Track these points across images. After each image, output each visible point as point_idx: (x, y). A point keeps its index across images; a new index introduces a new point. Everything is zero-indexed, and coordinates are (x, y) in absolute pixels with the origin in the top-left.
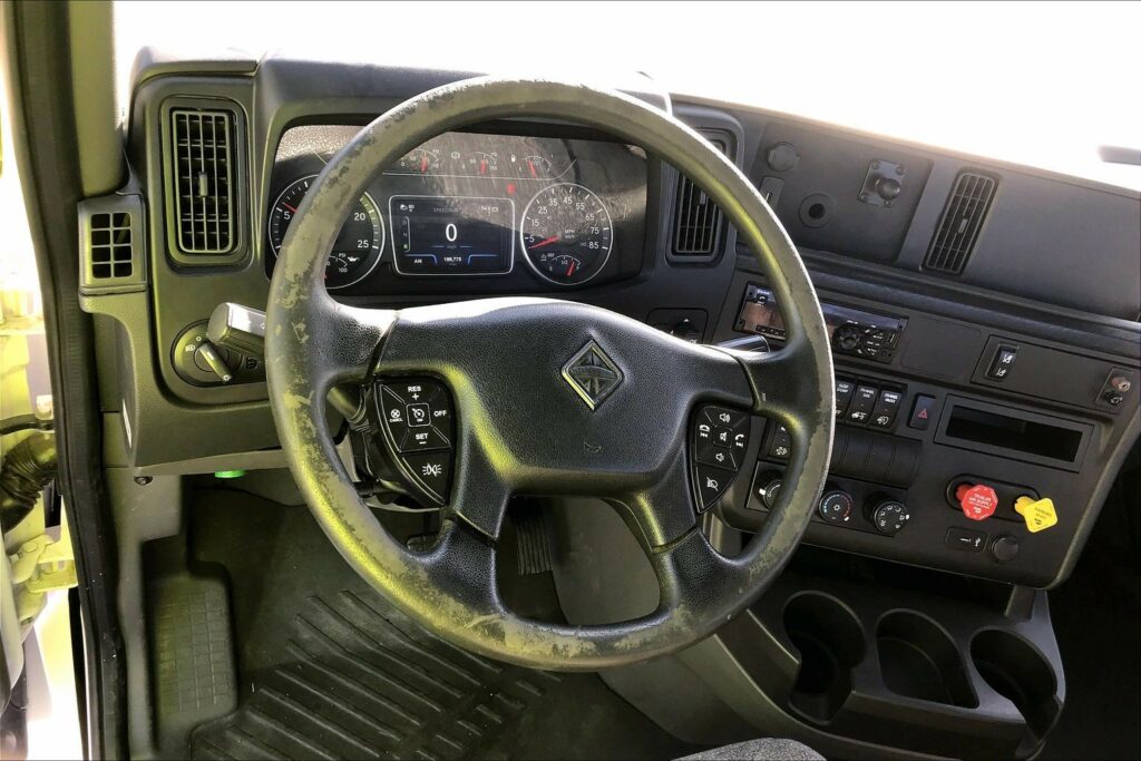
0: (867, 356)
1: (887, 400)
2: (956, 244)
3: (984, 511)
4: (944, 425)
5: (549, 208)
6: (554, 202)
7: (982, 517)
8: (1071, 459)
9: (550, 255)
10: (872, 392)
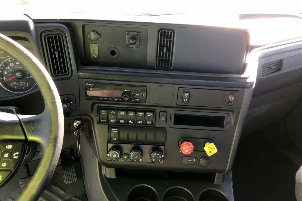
0: (135, 102)
1: (148, 115)
2: (166, 56)
3: (189, 151)
4: (172, 121)
5: (10, 67)
6: (12, 64)
7: (189, 153)
8: (223, 127)
9: (14, 83)
10: (142, 114)
